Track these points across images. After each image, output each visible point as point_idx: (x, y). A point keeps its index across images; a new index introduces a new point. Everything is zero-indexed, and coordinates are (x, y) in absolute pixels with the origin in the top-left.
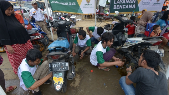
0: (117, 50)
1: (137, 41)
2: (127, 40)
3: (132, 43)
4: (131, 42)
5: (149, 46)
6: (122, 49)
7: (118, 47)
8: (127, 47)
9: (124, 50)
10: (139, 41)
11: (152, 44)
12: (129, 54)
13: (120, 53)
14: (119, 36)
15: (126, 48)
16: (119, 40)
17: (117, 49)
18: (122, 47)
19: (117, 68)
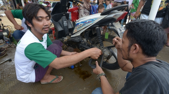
0: (66, 43)
1: (93, 20)
2: (76, 23)
3: (86, 25)
4: (85, 23)
5: (112, 24)
6: (73, 39)
7: (66, 39)
8: (79, 34)
9: (77, 40)
10: (96, 19)
11: (117, 18)
12: (85, 44)
13: (70, 46)
14: (63, 23)
15: (78, 36)
16: (64, 29)
17: (65, 40)
18: (72, 36)
19: (73, 69)
